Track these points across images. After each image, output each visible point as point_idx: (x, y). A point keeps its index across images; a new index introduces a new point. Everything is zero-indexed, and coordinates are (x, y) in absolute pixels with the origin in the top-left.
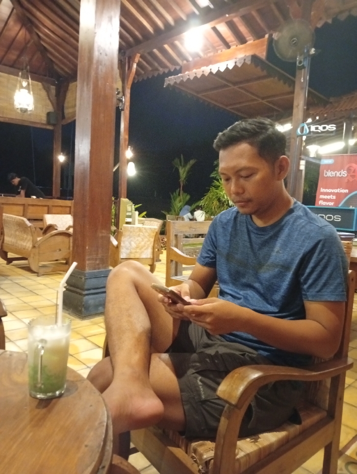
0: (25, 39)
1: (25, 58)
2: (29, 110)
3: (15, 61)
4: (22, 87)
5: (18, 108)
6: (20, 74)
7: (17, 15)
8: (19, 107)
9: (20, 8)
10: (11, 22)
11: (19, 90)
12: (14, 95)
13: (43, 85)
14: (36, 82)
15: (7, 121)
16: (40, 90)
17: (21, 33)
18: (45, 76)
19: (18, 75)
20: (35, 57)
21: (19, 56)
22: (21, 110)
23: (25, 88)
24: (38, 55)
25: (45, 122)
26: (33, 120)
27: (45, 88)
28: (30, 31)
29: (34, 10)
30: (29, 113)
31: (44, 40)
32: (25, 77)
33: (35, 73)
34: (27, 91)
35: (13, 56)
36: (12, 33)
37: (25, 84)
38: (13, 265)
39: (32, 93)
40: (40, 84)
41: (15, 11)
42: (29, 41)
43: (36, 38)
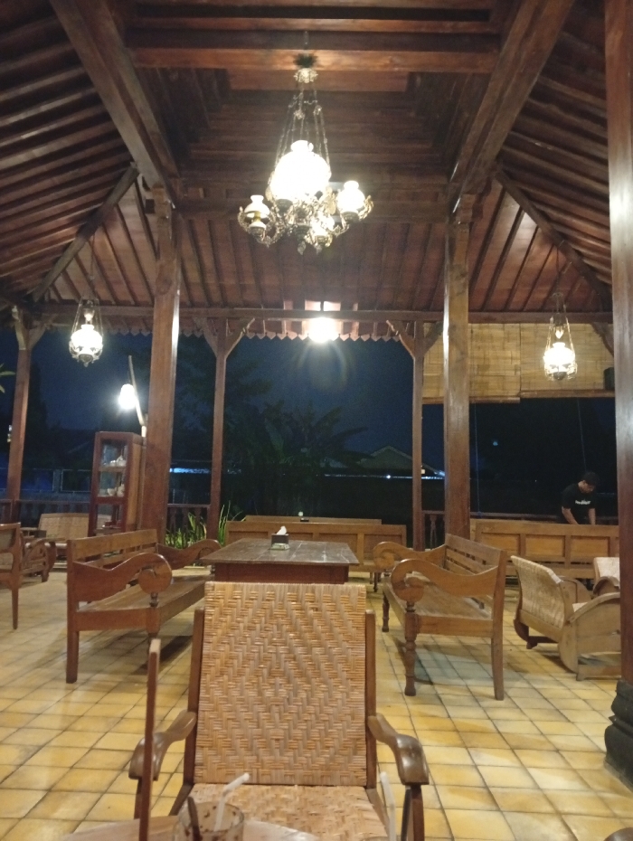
0: (557, 265)
1: (559, 295)
2: (568, 373)
3: (545, 302)
4: (555, 339)
5: (550, 375)
6: (552, 319)
7: (543, 233)
8: (553, 371)
9: (546, 223)
10: (535, 248)
11: (552, 346)
12: (542, 353)
13: (594, 326)
14: (582, 325)
15: (536, 395)
16: (590, 335)
17: (550, 258)
18: (597, 310)
19: (549, 322)
20: (578, 286)
21: (550, 293)
22: (556, 375)
23: (562, 340)
24: (583, 281)
25: (602, 387)
26: (580, 387)
27: (597, 330)
28: (565, 252)
29: (568, 219)
30: (569, 378)
31: (589, 257)
32: (559, 323)
33: (580, 311)
34: (563, 344)
35: (540, 295)
36: (538, 263)
37: (559, 334)
38: (538, 651)
39: (572, 345)
40: (588, 325)
41: (540, 230)
42: (563, 269)
43: (574, 257)
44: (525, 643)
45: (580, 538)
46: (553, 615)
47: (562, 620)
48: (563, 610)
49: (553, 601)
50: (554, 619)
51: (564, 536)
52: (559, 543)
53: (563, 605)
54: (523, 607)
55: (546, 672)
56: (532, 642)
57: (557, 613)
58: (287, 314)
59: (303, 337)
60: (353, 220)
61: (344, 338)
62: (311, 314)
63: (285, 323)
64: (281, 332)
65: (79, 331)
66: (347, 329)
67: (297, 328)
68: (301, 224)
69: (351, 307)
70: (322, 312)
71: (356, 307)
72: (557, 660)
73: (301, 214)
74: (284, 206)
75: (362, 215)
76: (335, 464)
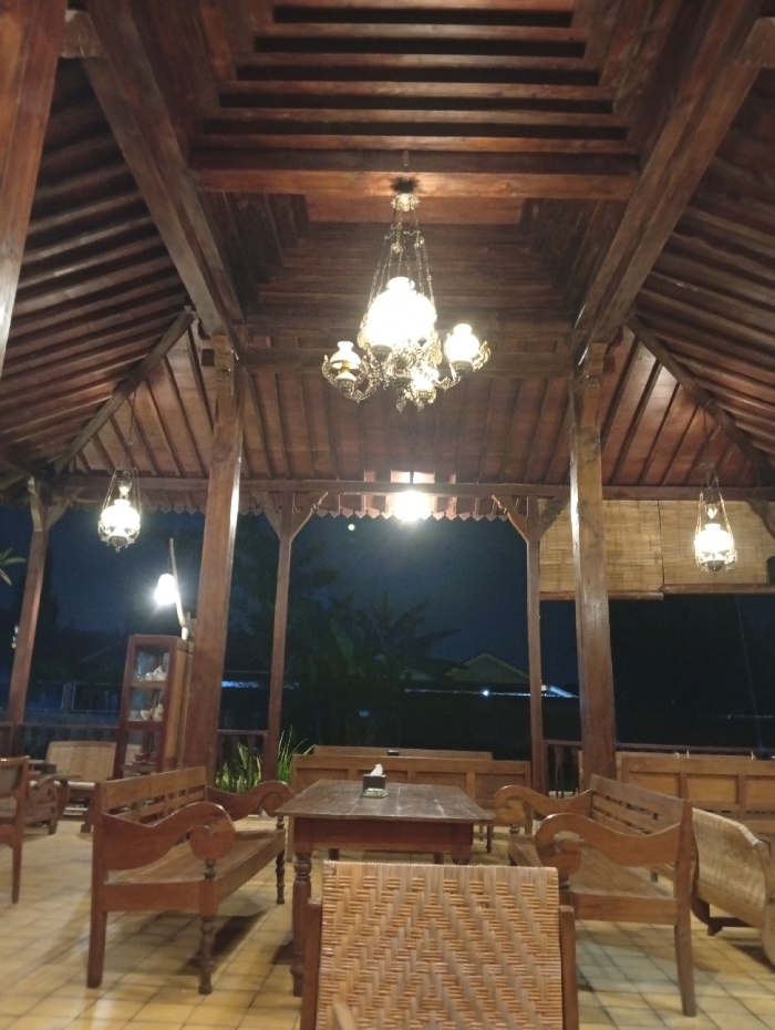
0: (704, 428)
1: (708, 465)
2: (726, 563)
3: (688, 474)
4: (707, 520)
5: (703, 564)
6: (702, 495)
7: (686, 392)
8: (706, 560)
9: (689, 380)
10: (676, 408)
11: (703, 529)
12: (692, 538)
13: (751, 504)
14: (736, 503)
15: (683, 590)
16: (747, 515)
17: (695, 421)
18: (753, 485)
19: (697, 499)
20: (730, 455)
21: (695, 463)
22: (710, 565)
23: (715, 520)
24: (735, 449)
25: (764, 580)
26: (738, 581)
27: (755, 510)
28: (713, 413)
29: (717, 374)
30: (728, 568)
31: (742, 420)
32: (712, 499)
33: (733, 486)
34: (718, 526)
35: (683, 465)
36: (680, 426)
37: (712, 513)
39: (728, 527)
40: (744, 503)
41: (681, 387)
42: (712, 431)
43: (725, 420)
44: (705, 927)
45: (757, 778)
46: (747, 889)
47: (763, 897)
48: (763, 882)
49: (747, 870)
50: (751, 895)
51: (736, 777)
52: (729, 785)
53: (762, 875)
54: (701, 876)
55: (743, 972)
56: (715, 926)
57: (753, 888)
58: (368, 488)
59: (386, 516)
60: (465, 372)
61: (438, 516)
62: (399, 487)
63: (366, 498)
64: (360, 510)
65: (111, 507)
66: (442, 505)
67: (380, 504)
68: (401, 376)
69: (448, 479)
70: (411, 485)
71: (453, 480)
72: (757, 953)
73: (401, 364)
74: (381, 353)
75: (477, 365)
76: (419, 676)
